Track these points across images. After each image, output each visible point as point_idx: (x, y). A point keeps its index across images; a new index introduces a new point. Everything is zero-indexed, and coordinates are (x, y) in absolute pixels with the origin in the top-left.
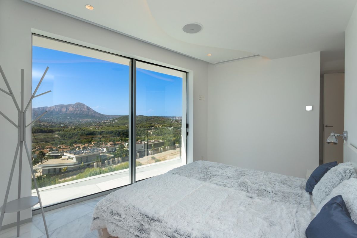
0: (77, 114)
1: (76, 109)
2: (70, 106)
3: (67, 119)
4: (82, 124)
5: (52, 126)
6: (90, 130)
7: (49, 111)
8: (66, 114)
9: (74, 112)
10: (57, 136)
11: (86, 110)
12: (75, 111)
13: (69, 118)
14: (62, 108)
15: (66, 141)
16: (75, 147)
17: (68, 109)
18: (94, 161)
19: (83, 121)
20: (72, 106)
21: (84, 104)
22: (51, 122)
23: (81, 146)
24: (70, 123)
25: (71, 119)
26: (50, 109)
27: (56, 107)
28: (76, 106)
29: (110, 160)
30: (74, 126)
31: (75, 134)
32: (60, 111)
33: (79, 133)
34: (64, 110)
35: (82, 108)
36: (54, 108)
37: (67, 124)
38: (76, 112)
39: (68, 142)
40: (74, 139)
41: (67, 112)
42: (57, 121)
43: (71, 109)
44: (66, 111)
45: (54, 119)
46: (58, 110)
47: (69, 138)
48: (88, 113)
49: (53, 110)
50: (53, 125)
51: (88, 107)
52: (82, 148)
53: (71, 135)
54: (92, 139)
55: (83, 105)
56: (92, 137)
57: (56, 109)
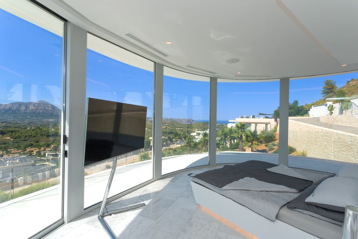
0: (39, 113)
1: (38, 107)
2: (30, 104)
3: (27, 118)
4: (44, 125)
5: (7, 126)
6: (53, 131)
7: (4, 109)
8: (25, 113)
9: (36, 111)
10: (9, 138)
11: (50, 109)
12: (37, 109)
13: (29, 118)
14: (21, 106)
15: (20, 144)
16: (28, 151)
17: (29, 108)
18: (20, 175)
19: (46, 121)
20: (34, 104)
21: (48, 102)
22: (5, 122)
23: (35, 150)
24: (30, 124)
25: (32, 119)
26: (5, 107)
27: (13, 104)
28: (38, 105)
29: (46, 172)
30: (34, 127)
31: (32, 136)
32: (18, 110)
33: (38, 135)
34: (23, 108)
35: (45, 107)
36: (11, 105)
37: (26, 124)
38: (38, 111)
39: (22, 145)
40: (31, 142)
41: (27, 111)
42: (13, 121)
43: (31, 107)
44: (26, 109)
45: (10, 118)
46: (15, 108)
47: (24, 140)
48: (53, 112)
49: (9, 108)
50: (9, 125)
51: (52, 106)
52: (35, 153)
53: (27, 137)
54: (54, 142)
55: (48, 104)
56: (55, 140)
57: (12, 107)
